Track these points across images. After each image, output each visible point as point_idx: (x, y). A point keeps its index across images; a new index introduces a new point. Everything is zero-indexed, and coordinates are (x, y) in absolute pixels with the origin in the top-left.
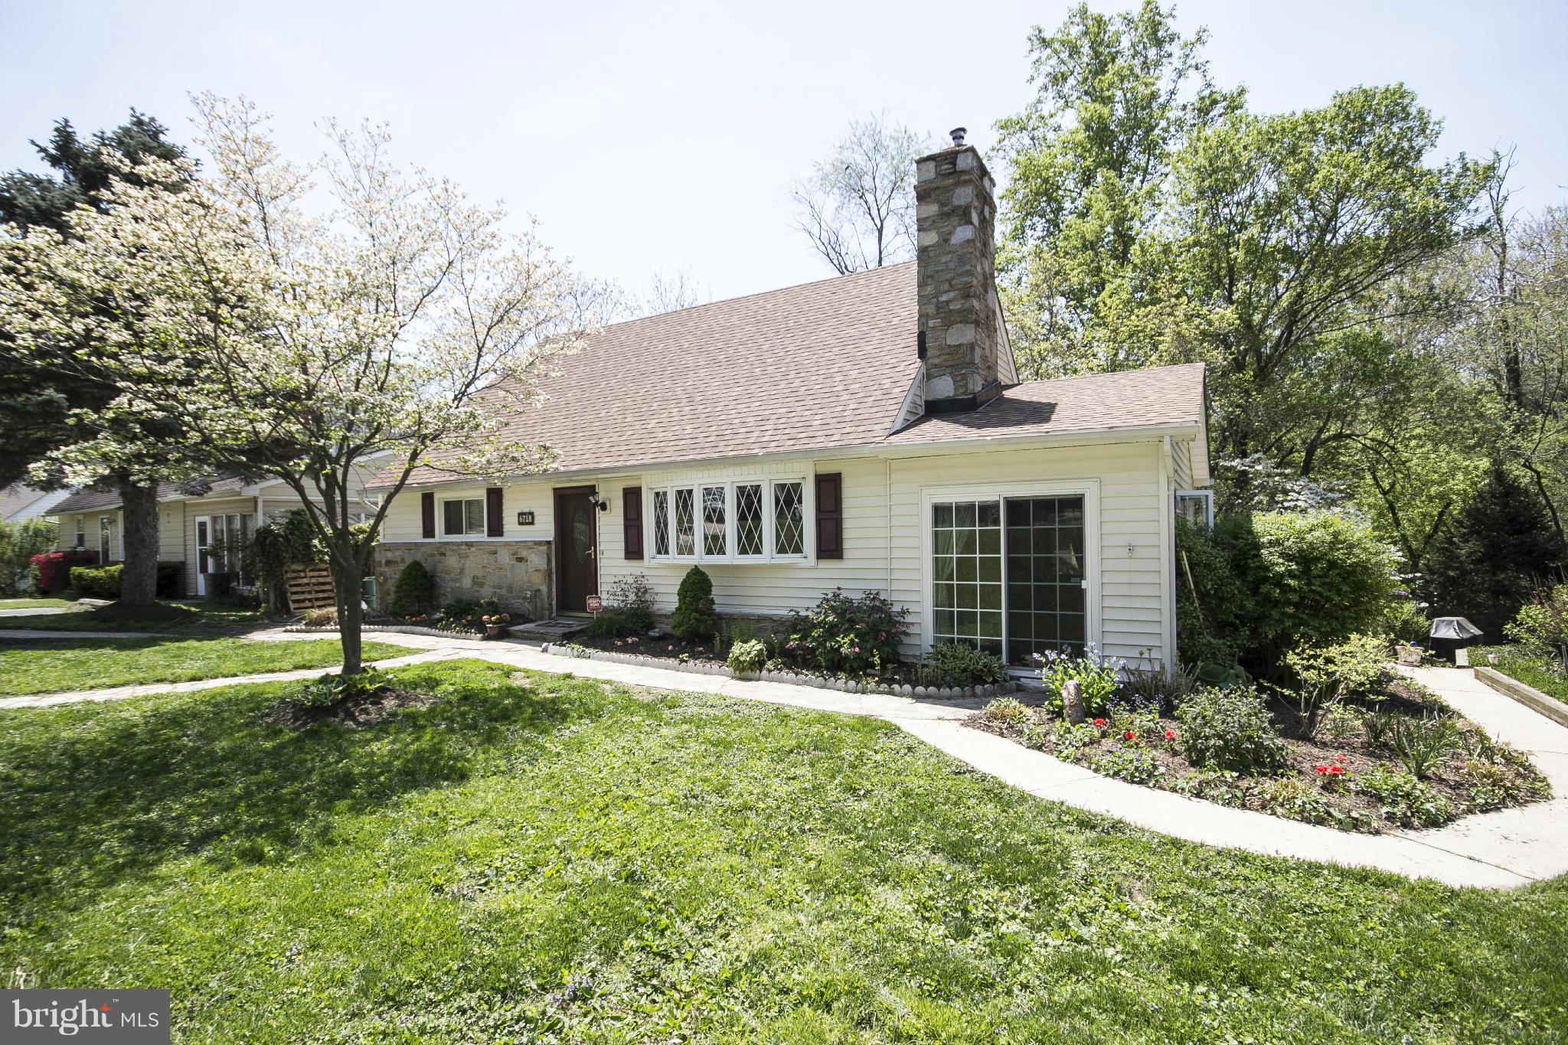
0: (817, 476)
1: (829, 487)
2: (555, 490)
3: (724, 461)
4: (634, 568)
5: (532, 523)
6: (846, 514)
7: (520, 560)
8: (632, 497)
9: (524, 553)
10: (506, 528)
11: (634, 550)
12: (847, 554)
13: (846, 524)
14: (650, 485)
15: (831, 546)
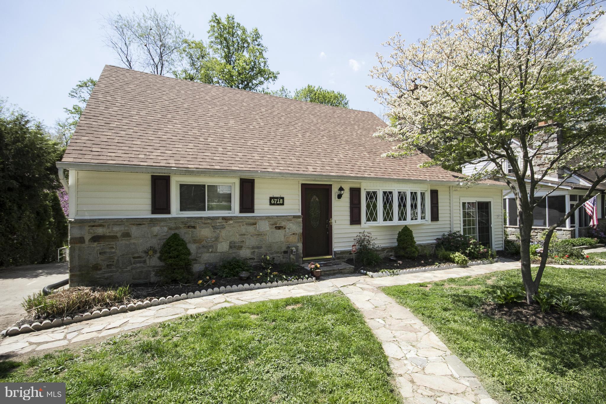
0: (431, 191)
1: (434, 194)
2: (303, 185)
3: (409, 181)
4: (356, 229)
5: (283, 204)
6: (440, 204)
7: (279, 228)
8: (355, 193)
9: (283, 224)
10: (256, 206)
11: (355, 220)
12: (440, 219)
13: (440, 208)
14: (366, 187)
15: (435, 217)
